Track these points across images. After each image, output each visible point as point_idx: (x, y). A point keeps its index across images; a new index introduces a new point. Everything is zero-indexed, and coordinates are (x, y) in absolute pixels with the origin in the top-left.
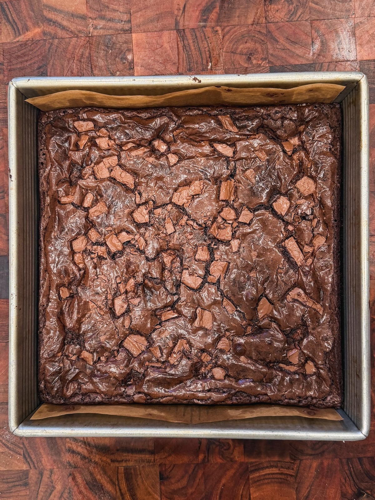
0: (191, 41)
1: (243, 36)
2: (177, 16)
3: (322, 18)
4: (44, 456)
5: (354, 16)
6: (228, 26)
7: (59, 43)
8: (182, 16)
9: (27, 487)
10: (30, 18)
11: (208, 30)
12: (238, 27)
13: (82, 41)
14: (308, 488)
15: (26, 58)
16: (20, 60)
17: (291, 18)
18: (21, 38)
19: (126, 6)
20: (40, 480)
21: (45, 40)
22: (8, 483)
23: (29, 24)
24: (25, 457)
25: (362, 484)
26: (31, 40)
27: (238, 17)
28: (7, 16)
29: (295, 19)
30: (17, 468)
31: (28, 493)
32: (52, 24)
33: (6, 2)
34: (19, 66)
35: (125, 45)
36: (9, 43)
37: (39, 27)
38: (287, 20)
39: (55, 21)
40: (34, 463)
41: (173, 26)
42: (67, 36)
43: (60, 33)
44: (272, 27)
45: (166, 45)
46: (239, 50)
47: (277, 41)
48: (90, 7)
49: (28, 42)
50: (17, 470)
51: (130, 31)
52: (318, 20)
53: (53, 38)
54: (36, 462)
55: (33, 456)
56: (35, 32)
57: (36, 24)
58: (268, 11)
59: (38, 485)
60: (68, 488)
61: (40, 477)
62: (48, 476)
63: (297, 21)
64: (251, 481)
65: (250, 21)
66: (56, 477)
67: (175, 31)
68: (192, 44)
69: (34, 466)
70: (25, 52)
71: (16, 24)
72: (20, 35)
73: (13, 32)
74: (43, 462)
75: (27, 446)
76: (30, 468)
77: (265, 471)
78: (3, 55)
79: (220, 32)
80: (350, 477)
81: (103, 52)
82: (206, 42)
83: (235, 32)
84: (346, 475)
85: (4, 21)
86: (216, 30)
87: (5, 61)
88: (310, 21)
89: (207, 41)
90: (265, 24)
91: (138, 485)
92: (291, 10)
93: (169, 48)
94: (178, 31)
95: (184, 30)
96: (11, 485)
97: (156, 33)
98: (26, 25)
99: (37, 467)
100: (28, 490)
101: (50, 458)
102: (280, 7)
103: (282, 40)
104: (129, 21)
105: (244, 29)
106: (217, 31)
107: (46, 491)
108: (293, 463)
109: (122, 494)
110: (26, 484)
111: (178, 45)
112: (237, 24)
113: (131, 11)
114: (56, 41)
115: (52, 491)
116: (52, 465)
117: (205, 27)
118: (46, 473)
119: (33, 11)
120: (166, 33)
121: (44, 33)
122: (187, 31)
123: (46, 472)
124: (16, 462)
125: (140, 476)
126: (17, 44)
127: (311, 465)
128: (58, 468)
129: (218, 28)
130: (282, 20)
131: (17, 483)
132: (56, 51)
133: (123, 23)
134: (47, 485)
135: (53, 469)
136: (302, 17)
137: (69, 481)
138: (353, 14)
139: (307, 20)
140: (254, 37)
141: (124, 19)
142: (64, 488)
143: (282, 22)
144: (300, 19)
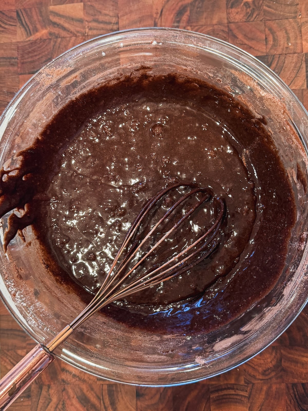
2: (155, 18)
3: (274, 18)
5: (300, 17)
6: (197, 26)
7: (62, 41)
8: (160, 19)
9: (30, 399)
10: (39, 22)
12: (205, 27)
13: (80, 40)
14: (259, 408)
15: (35, 54)
16: (30, 55)
17: (248, 19)
18: (32, 38)
19: (115, 11)
20: (40, 393)
21: (51, 39)
23: (38, 26)
25: (305, 406)
26: (40, 39)
27: (205, 18)
28: (21, 20)
29: (252, 20)
31: (30, 404)
32: (56, 27)
33: (21, 10)
34: (30, 60)
36: (22, 42)
37: (46, 28)
38: (245, 20)
39: (58, 24)
42: (68, 36)
43: (63, 33)
44: (233, 26)
47: (237, 38)
48: (87, 13)
49: (37, 41)
52: (270, 20)
53: (57, 37)
56: (43, 33)
57: (44, 27)
58: (229, 13)
59: (39, 397)
60: (62, 400)
61: (40, 391)
62: (46, 390)
63: (253, 21)
64: (211, 400)
65: (215, 22)
70: (35, 49)
71: (28, 27)
72: (31, 35)
73: (26, 33)
74: (43, 378)
77: (223, 392)
78: (18, 52)
80: (295, 400)
83: (203, 30)
84: (291, 398)
85: (19, 24)
86: (187, 29)
87: (19, 56)
88: (264, 21)
90: (227, 25)
91: (118, 400)
92: (248, 13)
98: (35, 27)
99: (37, 382)
100: (30, 401)
101: (48, 375)
102: (239, 10)
103: (240, 36)
104: (117, 23)
105: (210, 28)
107: (45, 402)
108: (247, 386)
109: (105, 408)
110: (29, 396)
112: (204, 24)
113: (119, 15)
114: (59, 40)
115: (49, 403)
116: (49, 381)
118: (45, 388)
119: (41, 16)
121: (50, 34)
125: (120, 393)
126: (29, 43)
127: (262, 389)
128: (54, 384)
129: (189, 28)
130: (241, 21)
132: (59, 47)
133: (112, 24)
134: (45, 397)
135: (51, 384)
136: (258, 18)
137: (63, 395)
138: (300, 15)
139: (261, 21)
140: (218, 34)
141: (113, 22)
142: (59, 400)
143: (241, 22)
144: (255, 20)
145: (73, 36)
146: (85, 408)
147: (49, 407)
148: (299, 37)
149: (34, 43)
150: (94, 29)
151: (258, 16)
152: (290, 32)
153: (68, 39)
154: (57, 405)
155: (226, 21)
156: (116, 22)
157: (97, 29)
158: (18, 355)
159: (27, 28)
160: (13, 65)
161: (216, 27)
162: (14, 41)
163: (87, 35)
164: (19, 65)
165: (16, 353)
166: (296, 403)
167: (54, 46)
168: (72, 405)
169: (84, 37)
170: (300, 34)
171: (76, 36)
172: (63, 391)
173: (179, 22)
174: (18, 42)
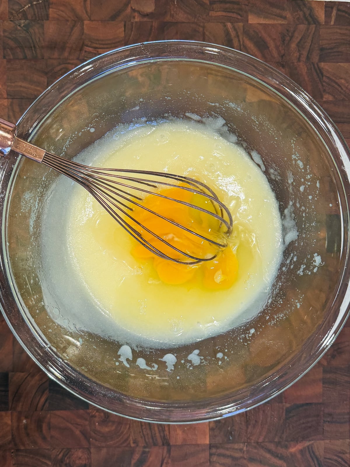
145: (261, 442)
146: (260, 36)
147: (300, 38)
149: (304, 438)
150: (236, 449)
151: (58, 454)
153: (267, 440)
154: (290, 40)
155: (92, 450)
156: (213, 456)
157: (233, 449)
158: (332, 95)
159: (312, 454)
160: (330, 415)
162: (328, 441)
163: (245, 443)
164: (322, 413)
165: (334, 96)
166: (33, 38)
167: (283, 433)
168: (274, 40)
169: (249, 441)
171: (257, 443)
172: (284, 55)
173: (144, 452)
174: (323, 440)
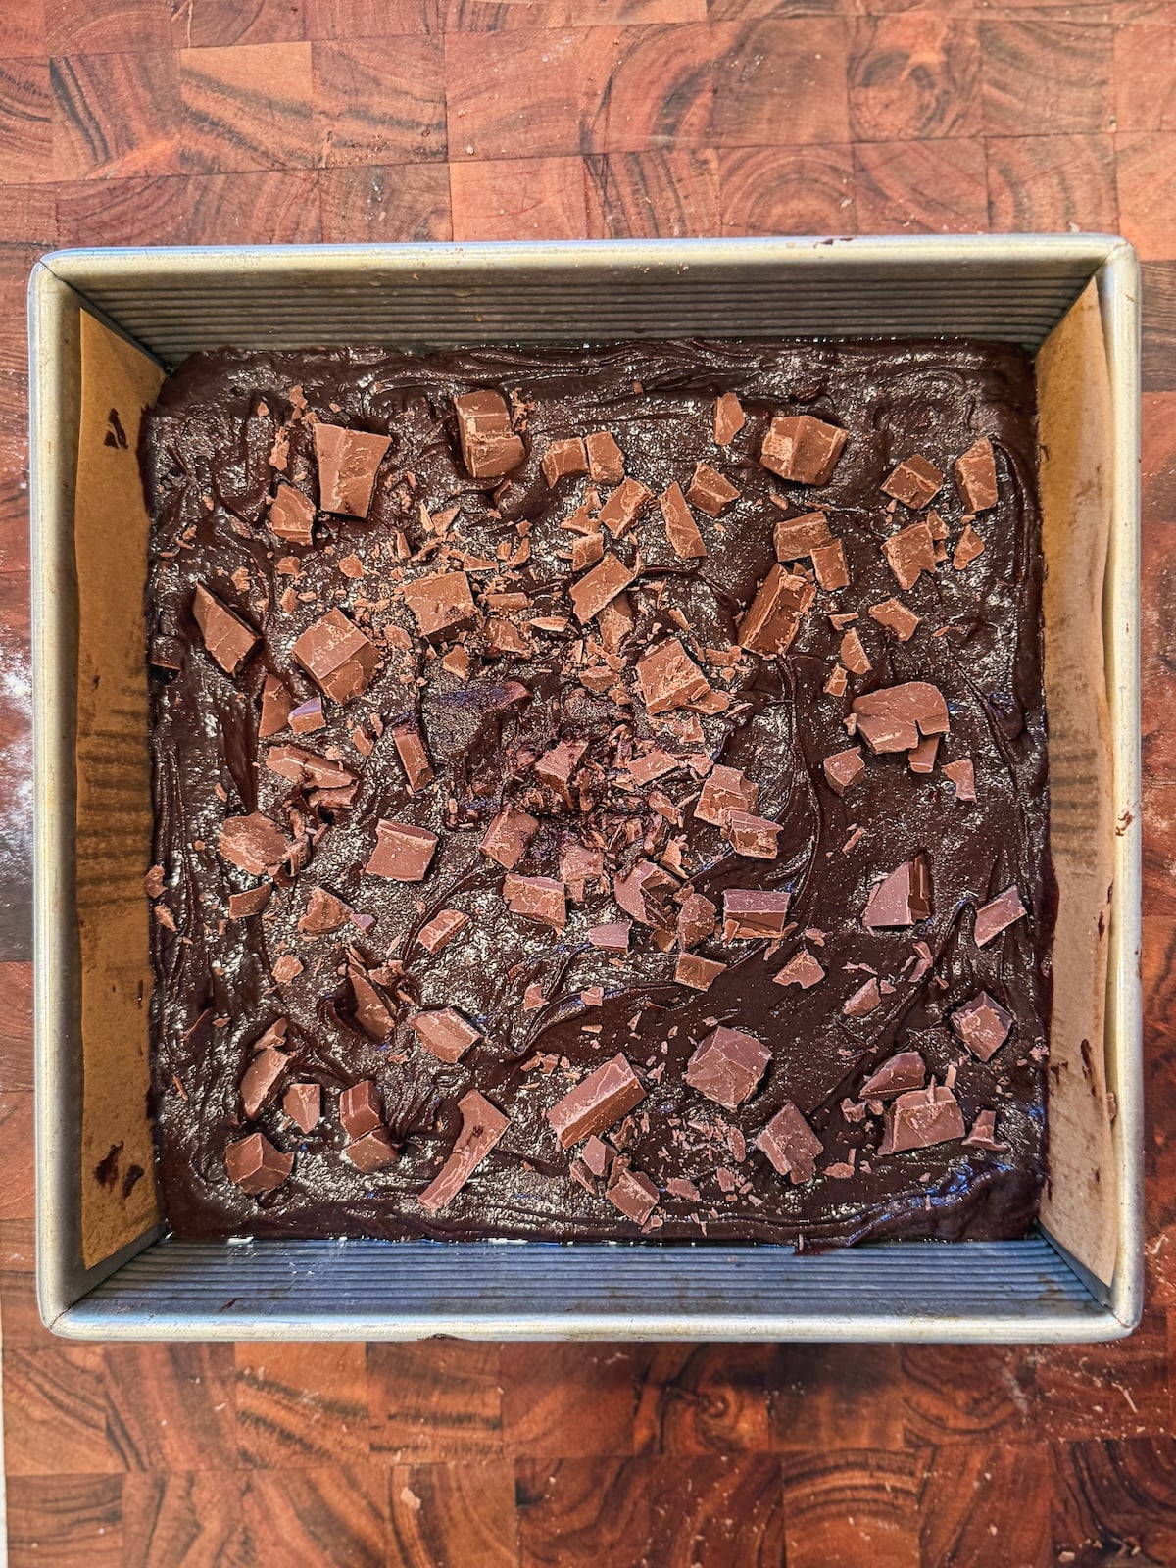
0: (626, 191)
1: (783, 180)
2: (586, 113)
3: (1019, 130)
4: (170, 1432)
5: (1113, 128)
6: (739, 147)
7: (229, 186)
8: (603, 116)
9: (119, 1526)
10: (140, 108)
11: (680, 159)
12: (770, 151)
13: (297, 184)
15: (127, 231)
16: (107, 235)
17: (928, 130)
18: (114, 170)
19: (433, 78)
20: (157, 1501)
21: (185, 178)
22: (58, 1512)
23: (138, 126)
24: (110, 1434)
26: (143, 174)
27: (771, 119)
28: (68, 98)
29: (939, 133)
30: (88, 1470)
31: (120, 1544)
32: (206, 129)
33: (66, 60)
35: (427, 197)
36: (74, 183)
37: (168, 134)
38: (916, 134)
39: (215, 119)
40: (138, 1455)
41: (573, 144)
42: (254, 167)
43: (232, 156)
44: (870, 154)
45: (552, 201)
46: (770, 222)
47: (887, 198)
48: (325, 82)
49: (131, 181)
50: (90, 1476)
51: (443, 154)
52: (1005, 137)
53: (209, 171)
54: (143, 1450)
55: (135, 1434)
56: (155, 151)
57: (159, 128)
58: (858, 105)
59: (152, 1520)
60: (240, 1528)
61: (157, 1496)
62: (181, 1492)
63: (944, 137)
65: (805, 135)
66: (206, 1495)
67: (580, 159)
68: (628, 199)
69: (140, 1462)
70: (123, 212)
71: (97, 126)
72: (108, 158)
73: (89, 152)
74: (167, 1450)
75: (118, 1400)
76: (128, 1467)
78: (58, 221)
79: (714, 165)
81: (358, 215)
82: (670, 194)
83: (761, 165)
85: (59, 116)
86: (702, 157)
87: (62, 239)
88: (982, 140)
89: (675, 191)
90: (849, 147)
91: (451, 1519)
92: (928, 106)
93: (560, 210)
94: (588, 157)
95: (605, 156)
96: (67, 1518)
97: (521, 162)
98: (125, 127)
99: (147, 1465)
100: (121, 1534)
101: (186, 1438)
102: (894, 94)
103: (898, 193)
104: (442, 126)
105: (787, 159)
106: (705, 162)
107: (175, 1538)
108: (913, 1456)
109: (402, 1548)
110: (114, 1518)
111: (587, 200)
112: (765, 142)
113: (449, 95)
114: (220, 181)
115: (193, 1537)
116: (192, 1460)
117: (670, 147)
118: (176, 1485)
119: (148, 86)
120: (552, 163)
121: (184, 158)
122: (614, 158)
123: (173, 1481)
124: (85, 1450)
126: (101, 187)
128: (211, 1468)
129: (709, 154)
130: (902, 134)
131: (87, 1514)
132: (218, 211)
133: (423, 129)
134: (177, 1519)
135: (198, 1471)
136: (962, 127)
137: (246, 1507)
138: (1112, 122)
139: (972, 137)
140: (816, 181)
141: (426, 121)
142: (230, 1526)
143: (901, 140)
144: (953, 133)
148: (1106, 204)
152: (1075, 183)
161: (808, 155)
170: (1112, 193)
